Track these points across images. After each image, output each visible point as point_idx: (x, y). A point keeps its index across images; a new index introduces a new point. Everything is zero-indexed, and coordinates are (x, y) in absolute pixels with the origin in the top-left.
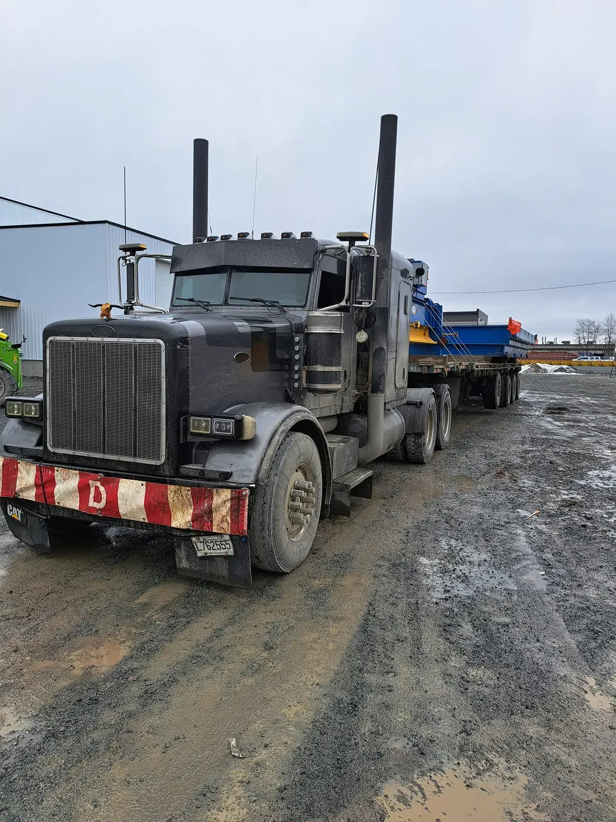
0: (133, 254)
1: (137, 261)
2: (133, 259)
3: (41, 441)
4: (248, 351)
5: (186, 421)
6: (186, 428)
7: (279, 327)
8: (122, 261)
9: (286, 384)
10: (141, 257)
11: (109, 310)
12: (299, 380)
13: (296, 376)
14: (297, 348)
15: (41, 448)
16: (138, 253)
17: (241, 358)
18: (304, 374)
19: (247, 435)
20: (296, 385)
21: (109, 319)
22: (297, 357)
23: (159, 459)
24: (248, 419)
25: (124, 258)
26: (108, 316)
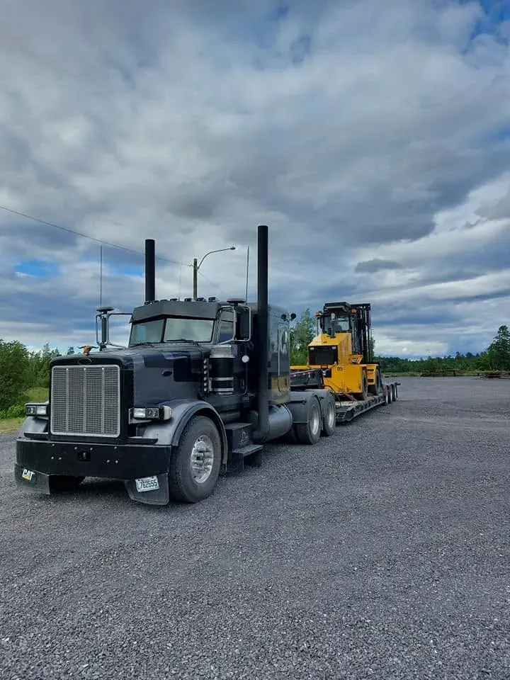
0: (105, 313)
1: (108, 317)
2: (105, 316)
3: (47, 429)
4: (172, 370)
5: (132, 411)
6: (132, 415)
7: (193, 356)
8: (99, 318)
9: (199, 390)
10: (110, 315)
11: (90, 349)
12: (207, 386)
13: (205, 384)
14: (205, 367)
15: (47, 433)
16: (109, 312)
17: (167, 374)
18: (210, 382)
19: (167, 417)
20: (205, 390)
21: (88, 355)
22: (205, 372)
23: (116, 433)
24: (166, 408)
25: (100, 316)
26: (88, 353)
